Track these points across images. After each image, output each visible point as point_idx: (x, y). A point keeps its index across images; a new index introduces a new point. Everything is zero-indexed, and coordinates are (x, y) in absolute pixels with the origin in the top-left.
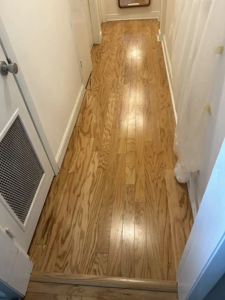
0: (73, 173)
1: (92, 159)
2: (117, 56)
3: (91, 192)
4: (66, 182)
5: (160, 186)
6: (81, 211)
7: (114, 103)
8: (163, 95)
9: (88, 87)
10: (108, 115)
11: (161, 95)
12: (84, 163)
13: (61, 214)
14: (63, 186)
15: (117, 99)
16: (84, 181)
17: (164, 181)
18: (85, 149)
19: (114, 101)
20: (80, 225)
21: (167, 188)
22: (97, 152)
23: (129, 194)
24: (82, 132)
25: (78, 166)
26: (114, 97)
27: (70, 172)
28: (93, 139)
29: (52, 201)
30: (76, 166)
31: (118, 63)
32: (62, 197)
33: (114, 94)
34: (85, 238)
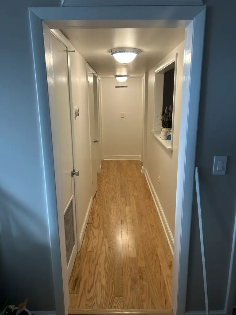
0: (91, 251)
1: (104, 243)
2: (113, 181)
3: (105, 263)
4: (86, 257)
5: (154, 257)
6: (100, 273)
7: (115, 209)
8: (150, 205)
9: (95, 199)
10: (111, 216)
11: (148, 205)
12: (97, 245)
13: (85, 276)
14: (84, 259)
15: (117, 207)
16: (99, 256)
17: (157, 255)
18: (97, 237)
20: (100, 281)
21: (159, 258)
22: (106, 239)
23: (133, 263)
24: (94, 227)
25: (94, 247)
26: (114, 205)
27: (88, 251)
28: (102, 231)
29: (77, 268)
30: (92, 247)
31: (115, 185)
32: (84, 266)
34: (105, 289)
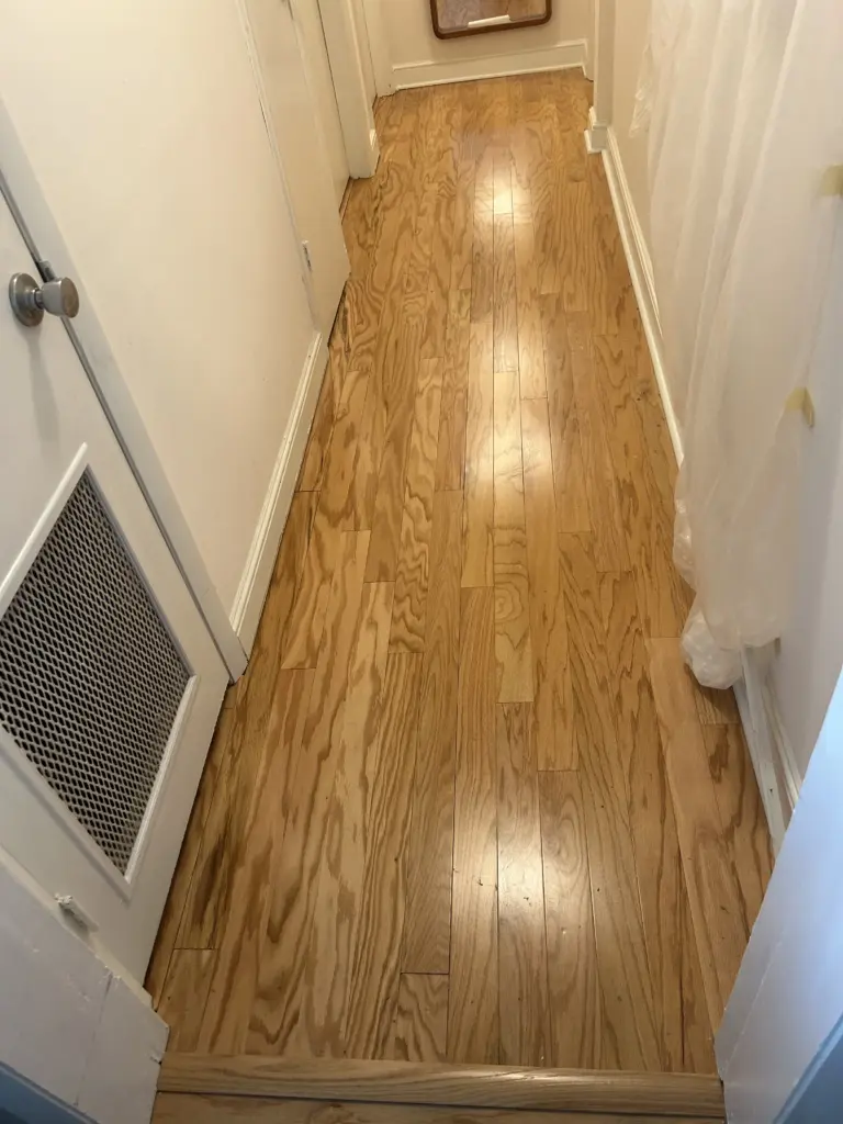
0: (300, 668)
1: (366, 616)
2: (437, 217)
3: (368, 741)
4: (275, 706)
5: (630, 702)
6: (336, 812)
7: (437, 395)
8: (620, 354)
9: (338, 342)
10: (415, 438)
11: (611, 354)
12: (335, 627)
13: (264, 825)
14: (263, 721)
15: (447, 378)
16: (342, 698)
17: (645, 685)
18: (337, 577)
19: (435, 387)
20: (335, 868)
21: (659, 709)
22: (383, 585)
23: (512, 741)
24: (325, 511)
25: (317, 637)
26: (436, 371)
27: (283, 667)
28: (365, 536)
29: (224, 778)
30: (309, 639)
31: (445, 242)
32: (263, 763)
33: (434, 361)
34: (356, 921)
